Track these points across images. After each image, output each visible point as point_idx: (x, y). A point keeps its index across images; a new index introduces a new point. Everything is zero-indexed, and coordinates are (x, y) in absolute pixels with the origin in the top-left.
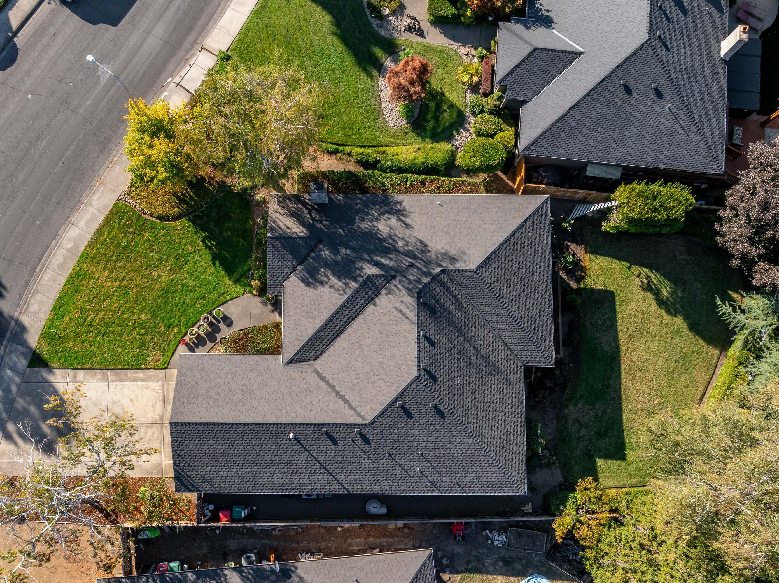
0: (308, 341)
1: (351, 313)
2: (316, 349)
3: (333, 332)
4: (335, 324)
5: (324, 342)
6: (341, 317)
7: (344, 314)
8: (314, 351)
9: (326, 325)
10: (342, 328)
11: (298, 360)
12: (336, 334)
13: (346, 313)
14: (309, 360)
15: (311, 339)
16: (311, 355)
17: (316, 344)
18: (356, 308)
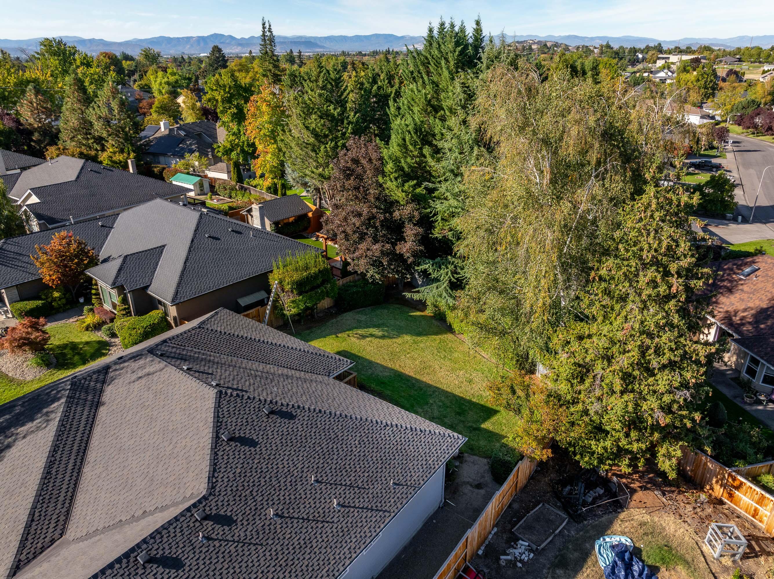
0: (32, 514)
1: (79, 435)
2: (54, 517)
3: (68, 475)
4: (63, 462)
5: (61, 499)
6: (66, 449)
7: (69, 442)
8: (53, 521)
9: (49, 473)
10: (79, 461)
11: (31, 556)
12: (75, 474)
13: (70, 439)
14: (53, 541)
15: (34, 508)
16: (51, 530)
17: (50, 509)
18: (82, 425)
